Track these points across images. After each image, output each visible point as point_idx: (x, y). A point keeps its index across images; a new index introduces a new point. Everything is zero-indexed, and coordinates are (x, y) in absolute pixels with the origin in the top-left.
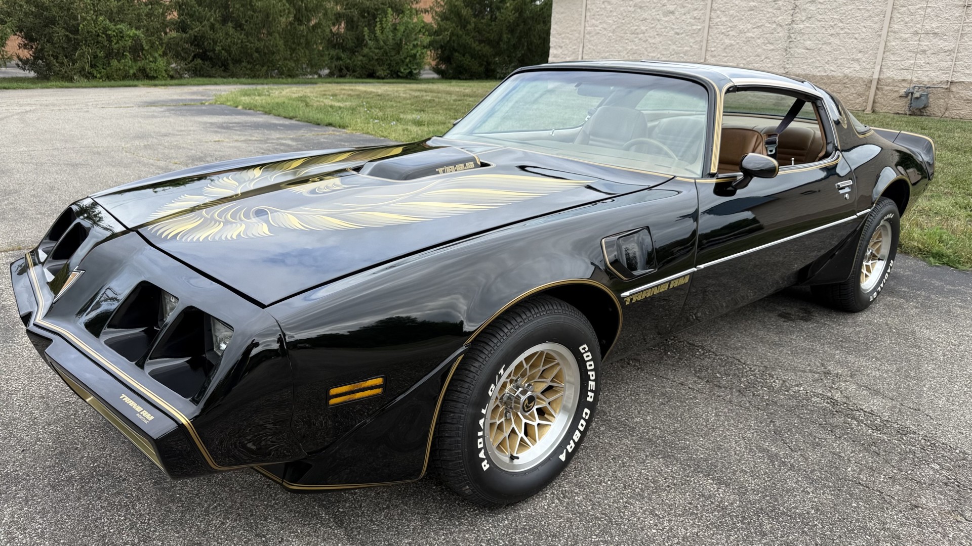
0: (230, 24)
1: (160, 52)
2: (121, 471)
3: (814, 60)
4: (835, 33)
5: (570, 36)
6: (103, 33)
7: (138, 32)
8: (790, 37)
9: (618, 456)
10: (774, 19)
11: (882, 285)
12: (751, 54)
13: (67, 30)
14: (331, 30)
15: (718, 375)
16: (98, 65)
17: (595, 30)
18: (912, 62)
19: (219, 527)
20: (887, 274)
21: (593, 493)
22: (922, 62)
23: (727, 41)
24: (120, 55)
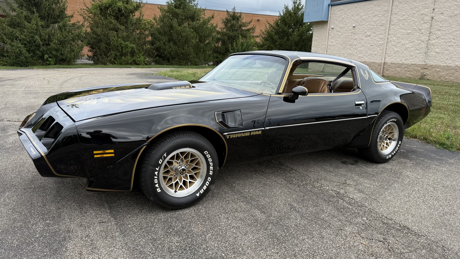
0: (171, 42)
1: (142, 54)
3: (440, 58)
4: (451, 45)
5: (321, 47)
6: (120, 46)
7: (133, 45)
8: (427, 47)
10: (419, 38)
11: (394, 152)
12: (408, 55)
13: (106, 44)
14: (215, 45)
15: (294, 179)
16: (117, 58)
17: (333, 44)
19: (70, 205)
20: (397, 147)
23: (396, 49)
24: (125, 55)
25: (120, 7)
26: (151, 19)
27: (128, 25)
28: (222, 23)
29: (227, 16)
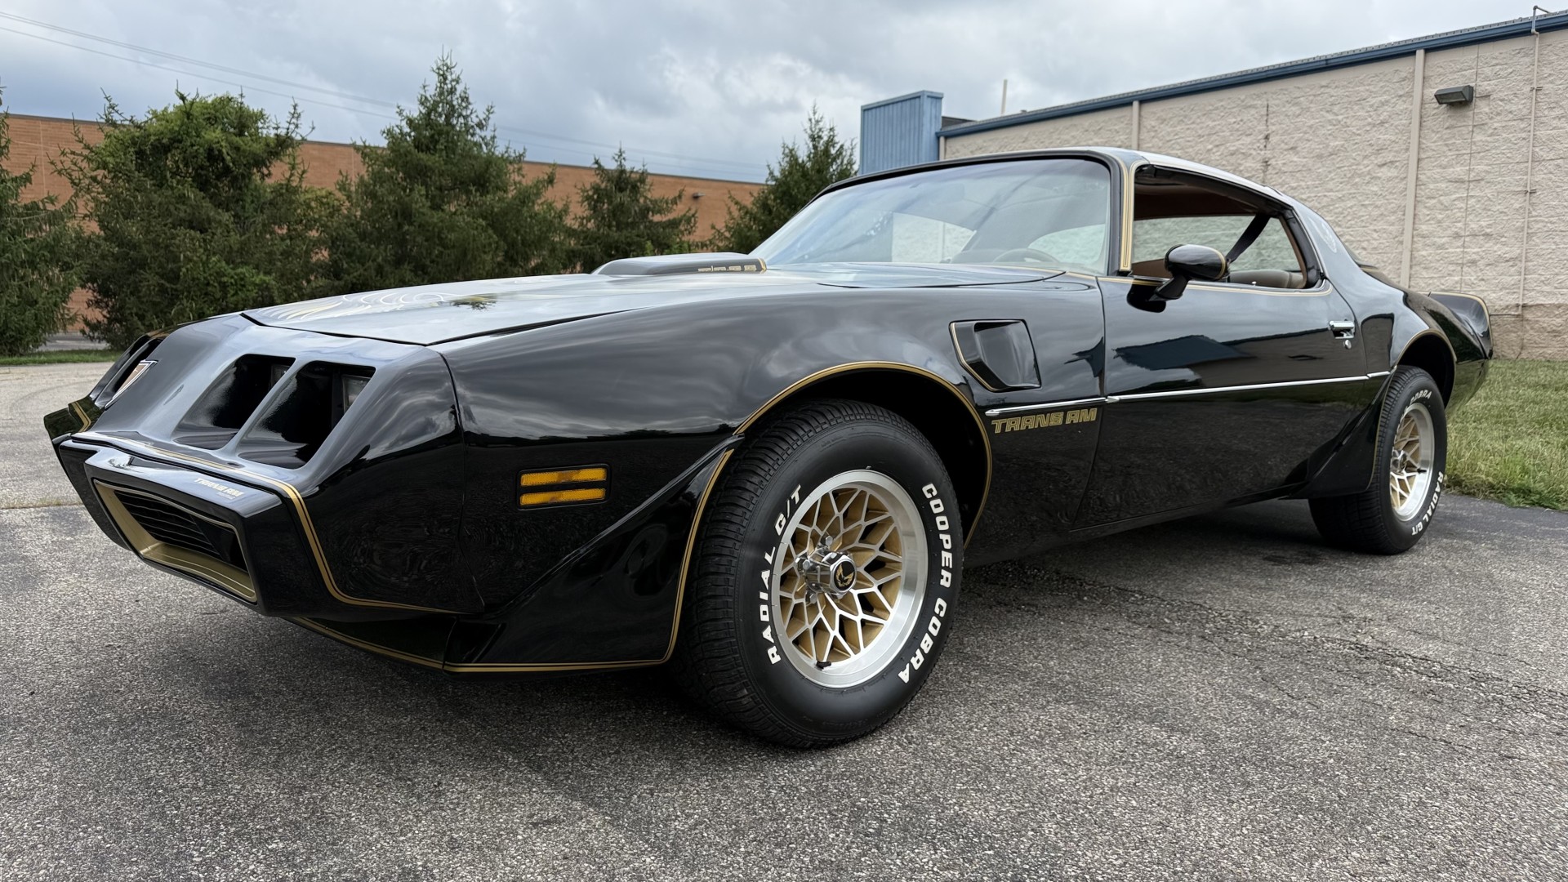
0: (406, 266)
2: (186, 713)
6: (216, 281)
7: (267, 278)
9: (1001, 701)
11: (1429, 512)
13: (162, 276)
15: (1166, 620)
18: (1456, 278)
19: (338, 770)
20: (1435, 495)
21: (958, 739)
22: (1472, 278)
25: (214, 146)
26: (332, 188)
27: (243, 207)
28: (583, 202)
29: (597, 180)
